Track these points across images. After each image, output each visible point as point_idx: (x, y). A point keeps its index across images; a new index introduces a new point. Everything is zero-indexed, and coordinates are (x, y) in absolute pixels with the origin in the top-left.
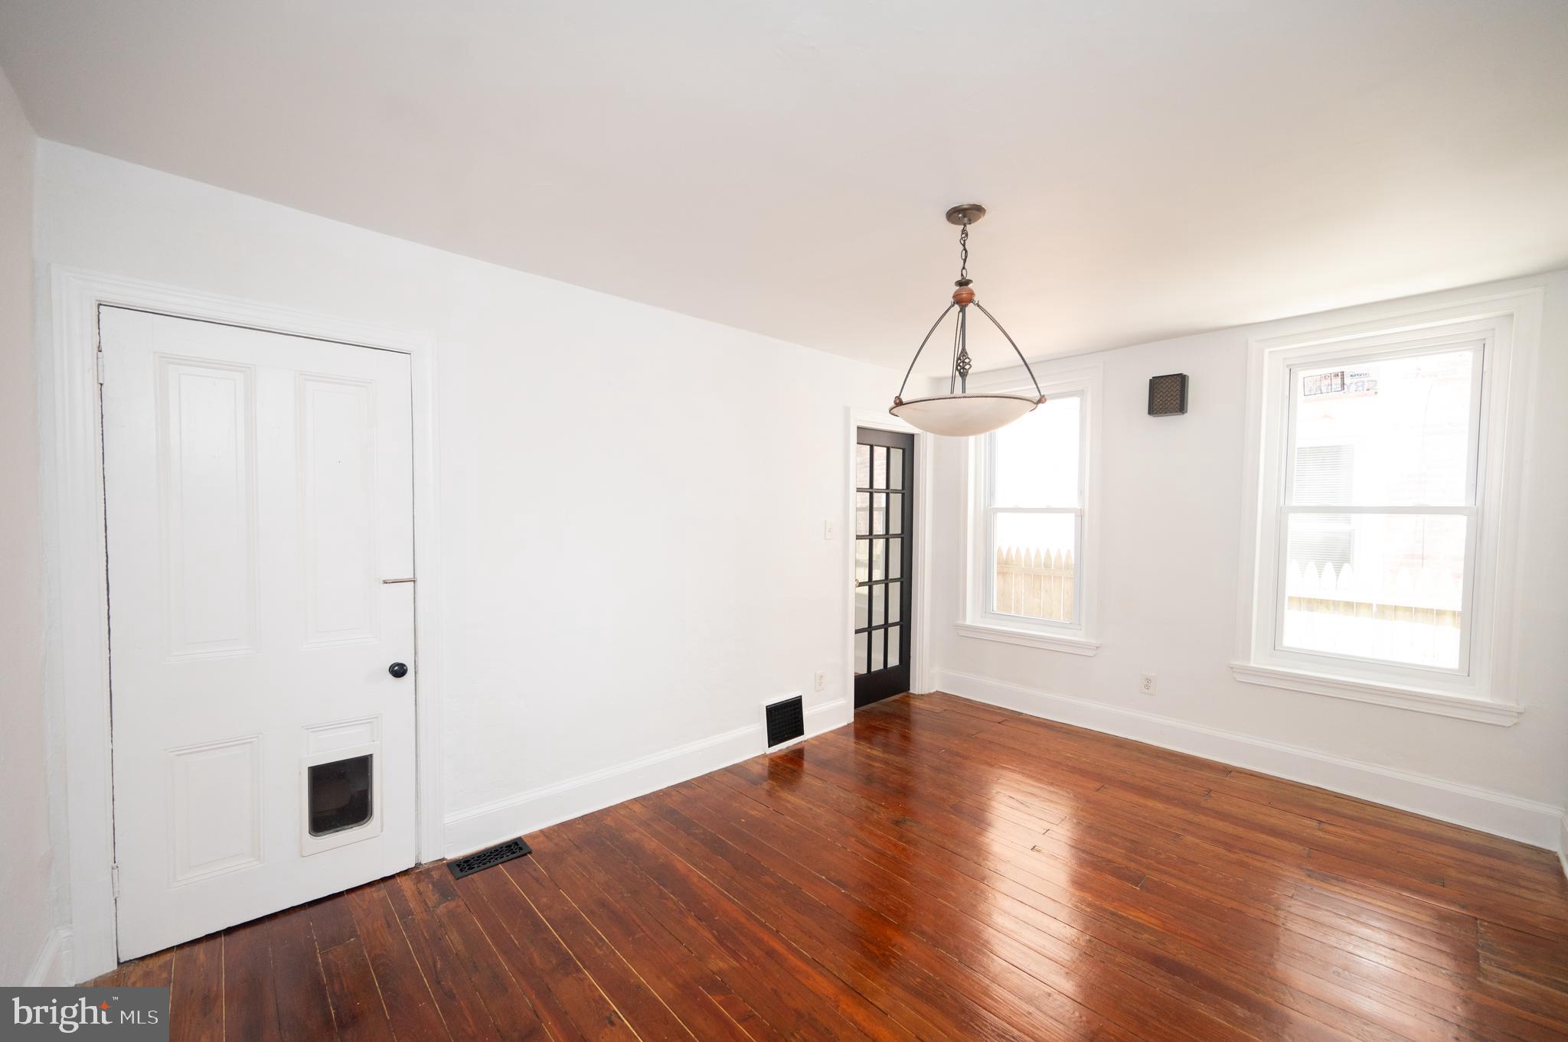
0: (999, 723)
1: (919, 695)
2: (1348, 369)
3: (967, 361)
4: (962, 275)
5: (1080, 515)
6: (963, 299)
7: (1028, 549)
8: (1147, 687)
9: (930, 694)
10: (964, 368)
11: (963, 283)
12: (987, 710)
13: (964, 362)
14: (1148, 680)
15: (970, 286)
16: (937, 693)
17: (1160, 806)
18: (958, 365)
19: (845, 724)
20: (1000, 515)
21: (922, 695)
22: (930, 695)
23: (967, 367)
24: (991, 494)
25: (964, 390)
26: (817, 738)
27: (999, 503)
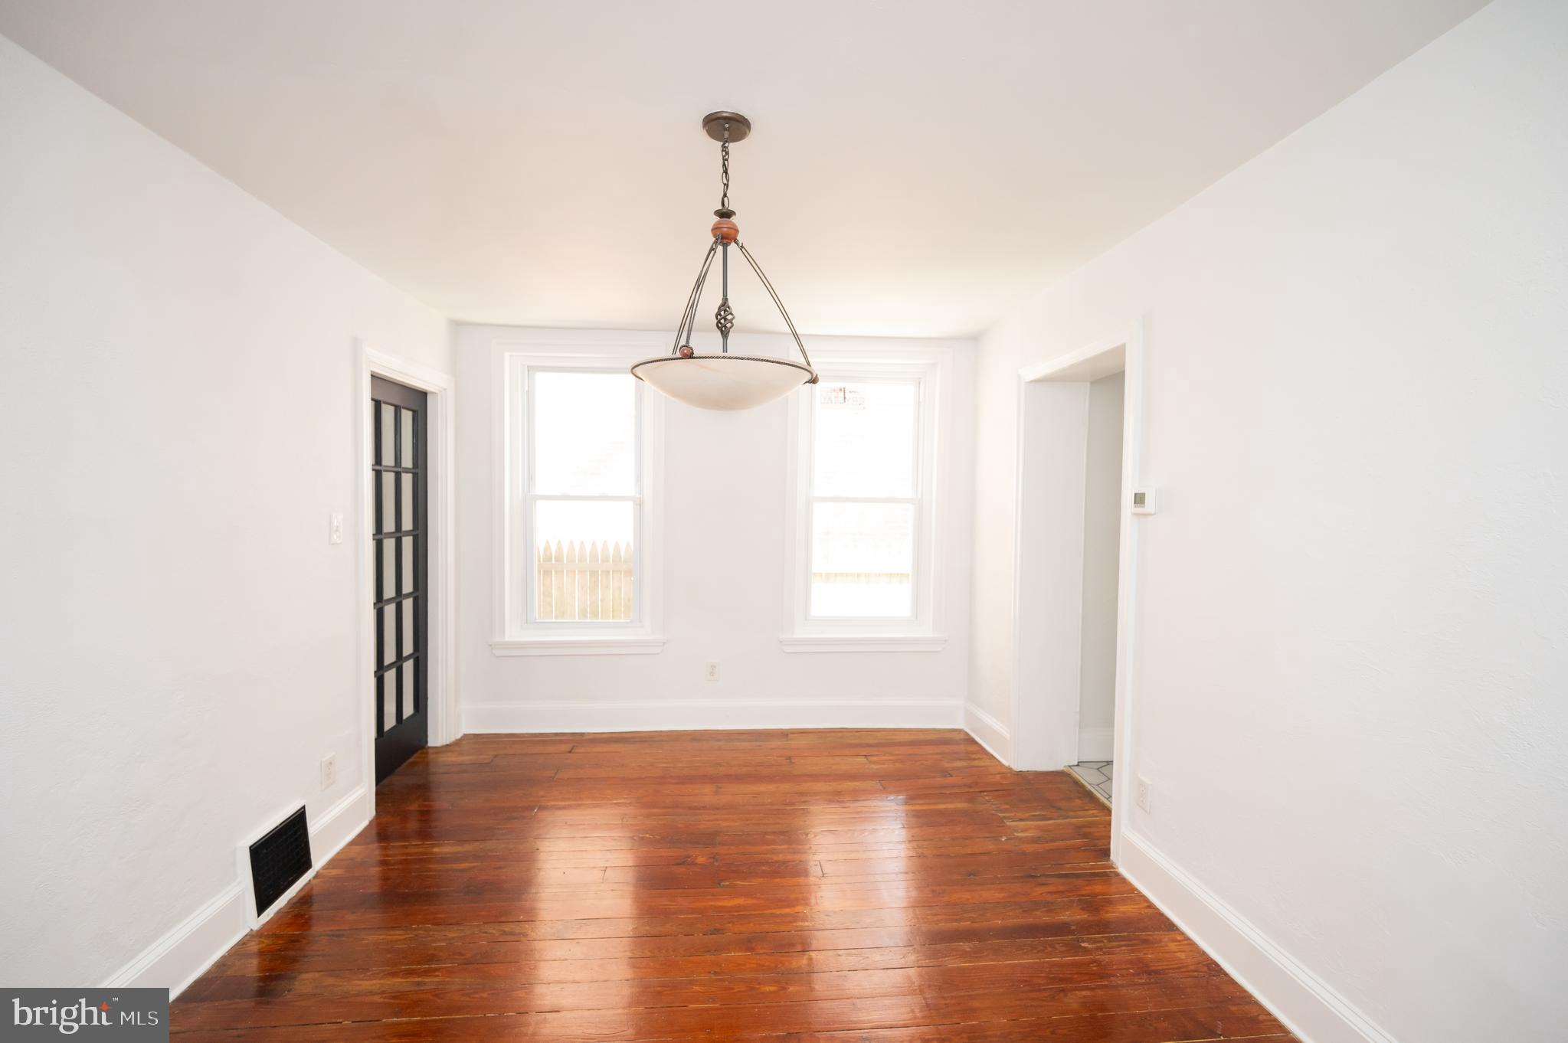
0: (570, 752)
1: (442, 747)
2: (849, 386)
3: (729, 317)
4: (723, 204)
5: (639, 504)
6: (725, 237)
7: (582, 543)
8: (712, 674)
9: (457, 740)
10: (725, 326)
11: (725, 214)
12: (543, 741)
13: (725, 319)
14: (713, 667)
15: (733, 219)
16: (465, 736)
17: (771, 787)
18: (719, 322)
19: (365, 823)
20: (540, 504)
21: (447, 745)
22: (457, 743)
23: (729, 325)
24: (531, 478)
25: (725, 349)
26: (333, 863)
27: (540, 489)
